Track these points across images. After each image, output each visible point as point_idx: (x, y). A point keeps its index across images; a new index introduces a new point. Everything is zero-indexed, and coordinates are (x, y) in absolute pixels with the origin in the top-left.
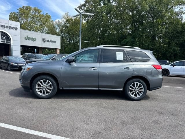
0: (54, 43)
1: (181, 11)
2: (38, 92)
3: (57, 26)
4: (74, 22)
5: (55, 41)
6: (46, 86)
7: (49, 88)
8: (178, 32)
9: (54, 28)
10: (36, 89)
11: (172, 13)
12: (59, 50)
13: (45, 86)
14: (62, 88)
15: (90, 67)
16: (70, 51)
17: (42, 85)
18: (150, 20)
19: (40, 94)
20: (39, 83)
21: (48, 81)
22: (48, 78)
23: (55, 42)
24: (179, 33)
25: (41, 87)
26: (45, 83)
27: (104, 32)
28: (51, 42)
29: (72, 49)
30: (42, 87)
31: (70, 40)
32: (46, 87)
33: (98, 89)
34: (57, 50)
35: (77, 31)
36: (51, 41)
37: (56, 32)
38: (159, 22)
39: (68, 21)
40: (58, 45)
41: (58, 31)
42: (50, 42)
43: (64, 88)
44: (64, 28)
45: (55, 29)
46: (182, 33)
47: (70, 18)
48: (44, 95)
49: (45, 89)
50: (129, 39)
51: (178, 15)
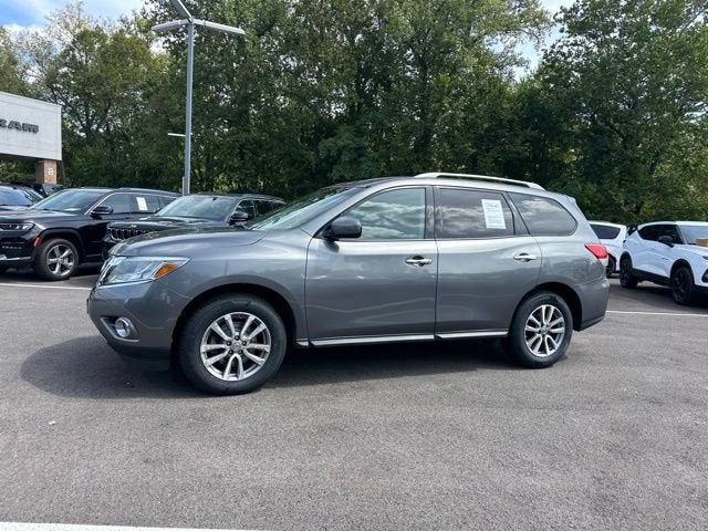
0: (28, 136)
1: (510, 54)
2: (209, 369)
3: (27, 58)
4: (114, 47)
5: (37, 127)
6: (244, 338)
7: (256, 346)
8: (500, 124)
9: (15, 63)
10: (203, 356)
11: (485, 59)
12: (55, 166)
13: (238, 338)
14: (306, 344)
15: (409, 257)
16: (97, 170)
17: (226, 338)
18: (412, 73)
19: (220, 377)
20: (215, 326)
21: (252, 318)
22: (255, 303)
23: (33, 129)
24: (504, 127)
25: (223, 346)
26: (239, 329)
27: (244, 100)
28: (14, 131)
29: (105, 163)
30: (230, 343)
31: (90, 123)
32: (245, 343)
33: (432, 337)
34: (46, 165)
35: (125, 87)
36: (15, 125)
37: (23, 84)
38: (445, 83)
39: (83, 38)
40: (48, 146)
41: (31, 80)
42: (10, 127)
43: (316, 343)
44: (65, 69)
45: (19, 68)
46: (511, 129)
47: (91, 27)
48: (235, 379)
49: (241, 353)
50: (345, 137)
51: (501, 67)
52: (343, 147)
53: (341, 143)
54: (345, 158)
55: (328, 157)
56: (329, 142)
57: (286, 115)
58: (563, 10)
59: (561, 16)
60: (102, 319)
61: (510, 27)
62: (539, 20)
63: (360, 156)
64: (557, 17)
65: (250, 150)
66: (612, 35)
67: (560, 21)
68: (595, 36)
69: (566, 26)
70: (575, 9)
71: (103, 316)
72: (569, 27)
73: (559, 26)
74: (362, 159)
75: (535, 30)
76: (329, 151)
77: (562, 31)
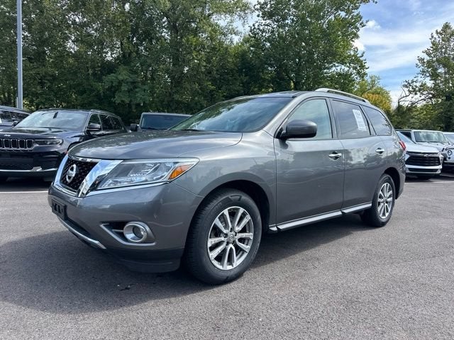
1: (230, 27)
6: (236, 229)
7: (245, 236)
10: (209, 251)
11: (215, 30)
13: (233, 230)
14: (275, 229)
17: (224, 231)
18: (166, 34)
19: (221, 268)
20: (217, 221)
21: (241, 210)
22: (244, 197)
25: (222, 239)
26: (233, 221)
30: (227, 235)
32: (236, 234)
33: (340, 213)
38: (192, 42)
48: (231, 267)
49: (234, 243)
50: (123, 74)
51: (225, 35)
52: (122, 81)
53: (120, 78)
54: (124, 88)
55: (112, 87)
56: (112, 77)
57: (76, 56)
58: (259, 3)
59: (258, 7)
60: (102, 226)
61: (229, 11)
62: (245, 7)
63: (136, 87)
64: (256, 7)
65: (48, 80)
66: (287, 21)
67: (257, 10)
68: (278, 21)
69: (261, 13)
70: (266, 3)
71: (103, 222)
72: (262, 14)
73: (257, 13)
74: (137, 90)
75: (242, 14)
76: (112, 82)
77: (258, 16)
